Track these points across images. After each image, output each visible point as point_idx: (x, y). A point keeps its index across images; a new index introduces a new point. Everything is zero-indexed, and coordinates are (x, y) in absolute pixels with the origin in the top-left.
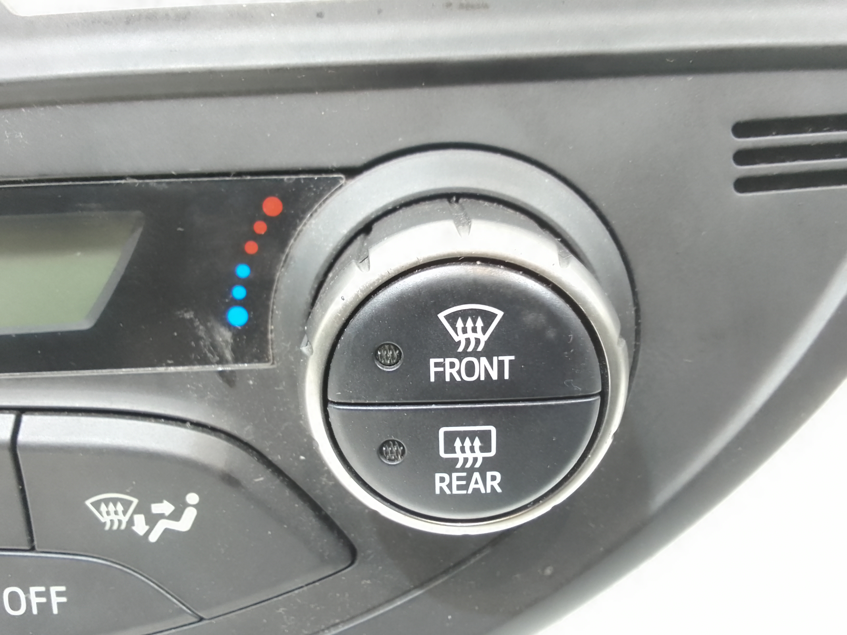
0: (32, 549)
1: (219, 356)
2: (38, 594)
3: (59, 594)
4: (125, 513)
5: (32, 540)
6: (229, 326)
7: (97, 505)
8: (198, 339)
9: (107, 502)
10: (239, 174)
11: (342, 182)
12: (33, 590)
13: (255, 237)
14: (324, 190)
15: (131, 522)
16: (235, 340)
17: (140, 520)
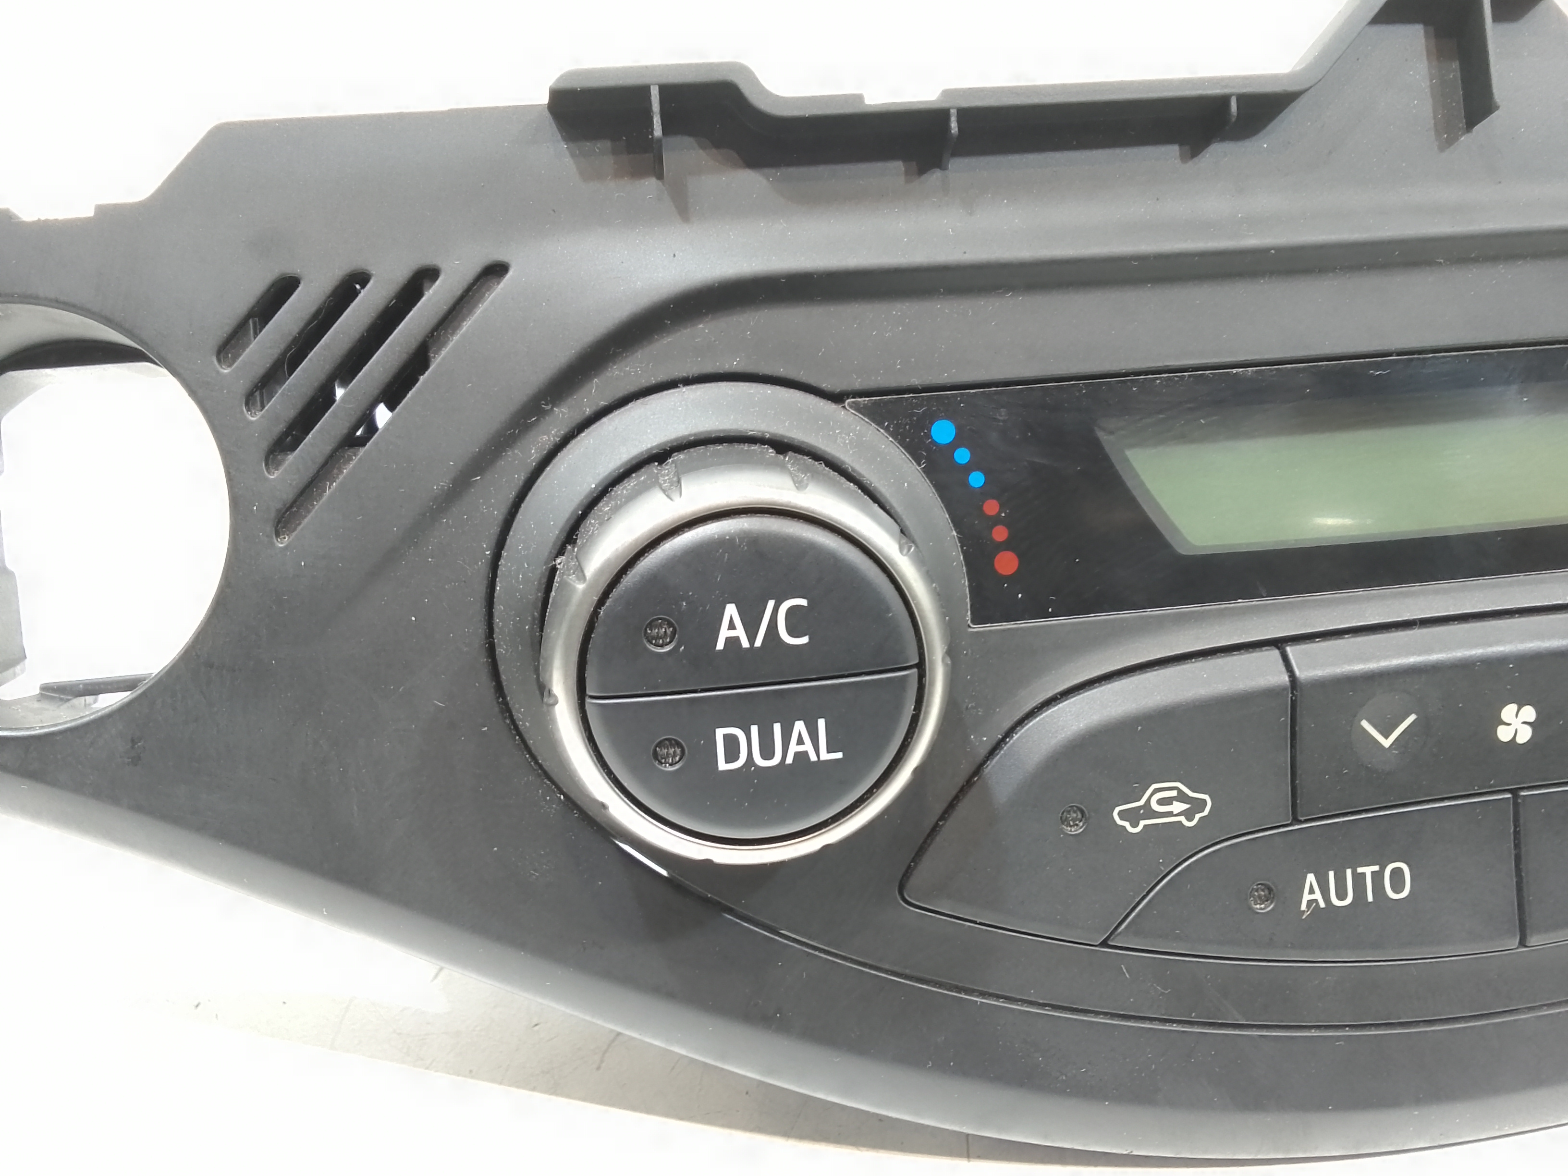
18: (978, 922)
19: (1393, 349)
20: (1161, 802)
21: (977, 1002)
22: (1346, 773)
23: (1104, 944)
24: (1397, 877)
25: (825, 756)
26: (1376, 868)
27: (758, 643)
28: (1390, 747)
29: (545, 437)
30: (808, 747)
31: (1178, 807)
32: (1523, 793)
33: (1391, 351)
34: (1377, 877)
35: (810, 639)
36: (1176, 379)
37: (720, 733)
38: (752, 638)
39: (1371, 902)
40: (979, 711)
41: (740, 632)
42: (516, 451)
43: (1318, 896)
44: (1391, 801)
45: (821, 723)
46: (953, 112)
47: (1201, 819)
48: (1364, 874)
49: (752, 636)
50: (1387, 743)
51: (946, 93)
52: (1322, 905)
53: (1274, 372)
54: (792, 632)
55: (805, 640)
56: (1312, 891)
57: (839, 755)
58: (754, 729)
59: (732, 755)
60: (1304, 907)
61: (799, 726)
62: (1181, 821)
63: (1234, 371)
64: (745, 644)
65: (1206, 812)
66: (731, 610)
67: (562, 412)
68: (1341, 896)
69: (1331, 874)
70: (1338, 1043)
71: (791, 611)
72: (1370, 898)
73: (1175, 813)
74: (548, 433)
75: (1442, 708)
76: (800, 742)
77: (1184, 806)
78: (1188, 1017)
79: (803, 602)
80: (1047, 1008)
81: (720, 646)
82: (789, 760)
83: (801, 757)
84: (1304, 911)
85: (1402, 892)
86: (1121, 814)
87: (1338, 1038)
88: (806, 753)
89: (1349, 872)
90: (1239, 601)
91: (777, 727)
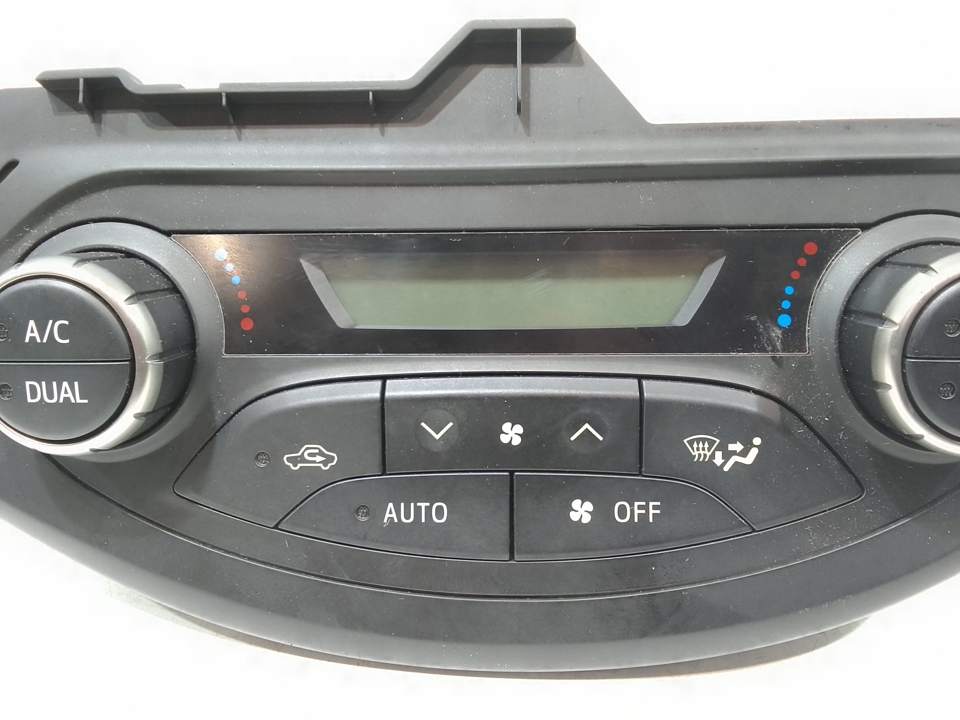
0: (640, 474)
1: (772, 346)
2: (640, 507)
3: (655, 508)
4: (709, 450)
5: (641, 468)
6: (780, 327)
7: (691, 443)
8: (759, 334)
9: (698, 440)
10: (790, 227)
11: (860, 233)
12: (636, 504)
13: (799, 268)
14: (847, 238)
15: (713, 456)
16: (783, 336)
17: (719, 455)
18: (211, 508)
19: (463, 228)
20: (310, 455)
21: (207, 549)
22: (412, 450)
23: (276, 527)
24: (439, 510)
25: (79, 401)
26: (428, 504)
27: (45, 341)
28: (439, 439)
29: (25, 244)
30: (70, 395)
31: (319, 459)
32: (516, 474)
33: (461, 229)
34: (428, 509)
35: (70, 341)
36: (344, 236)
37: (28, 383)
38: (42, 338)
39: (424, 523)
40: (224, 399)
41: (36, 334)
42: (12, 250)
43: (394, 515)
44: (438, 469)
45: (76, 384)
46: (224, 94)
47: (331, 466)
48: (420, 507)
49: (42, 337)
50: (437, 437)
51: (221, 85)
52: (396, 521)
53: (397, 236)
54: (61, 337)
55: (67, 341)
56: (391, 513)
57: (86, 401)
58: (44, 383)
59: (34, 396)
60: (385, 521)
61: (65, 384)
62: (320, 466)
63: (375, 234)
64: (39, 341)
65: (334, 463)
66: (32, 323)
67: (35, 232)
68: (407, 517)
69: (402, 505)
70: (400, 599)
71: (60, 326)
72: (423, 520)
73: (317, 462)
74: (27, 242)
75: (466, 421)
76: (66, 392)
77: (323, 459)
78: (318, 573)
79: (66, 323)
80: (245, 558)
81: (27, 340)
82: (61, 401)
83: (67, 399)
84: (385, 523)
85: (442, 519)
86: (287, 458)
87: (401, 596)
88: (69, 398)
89: (412, 504)
90: (367, 354)
91: (54, 384)
